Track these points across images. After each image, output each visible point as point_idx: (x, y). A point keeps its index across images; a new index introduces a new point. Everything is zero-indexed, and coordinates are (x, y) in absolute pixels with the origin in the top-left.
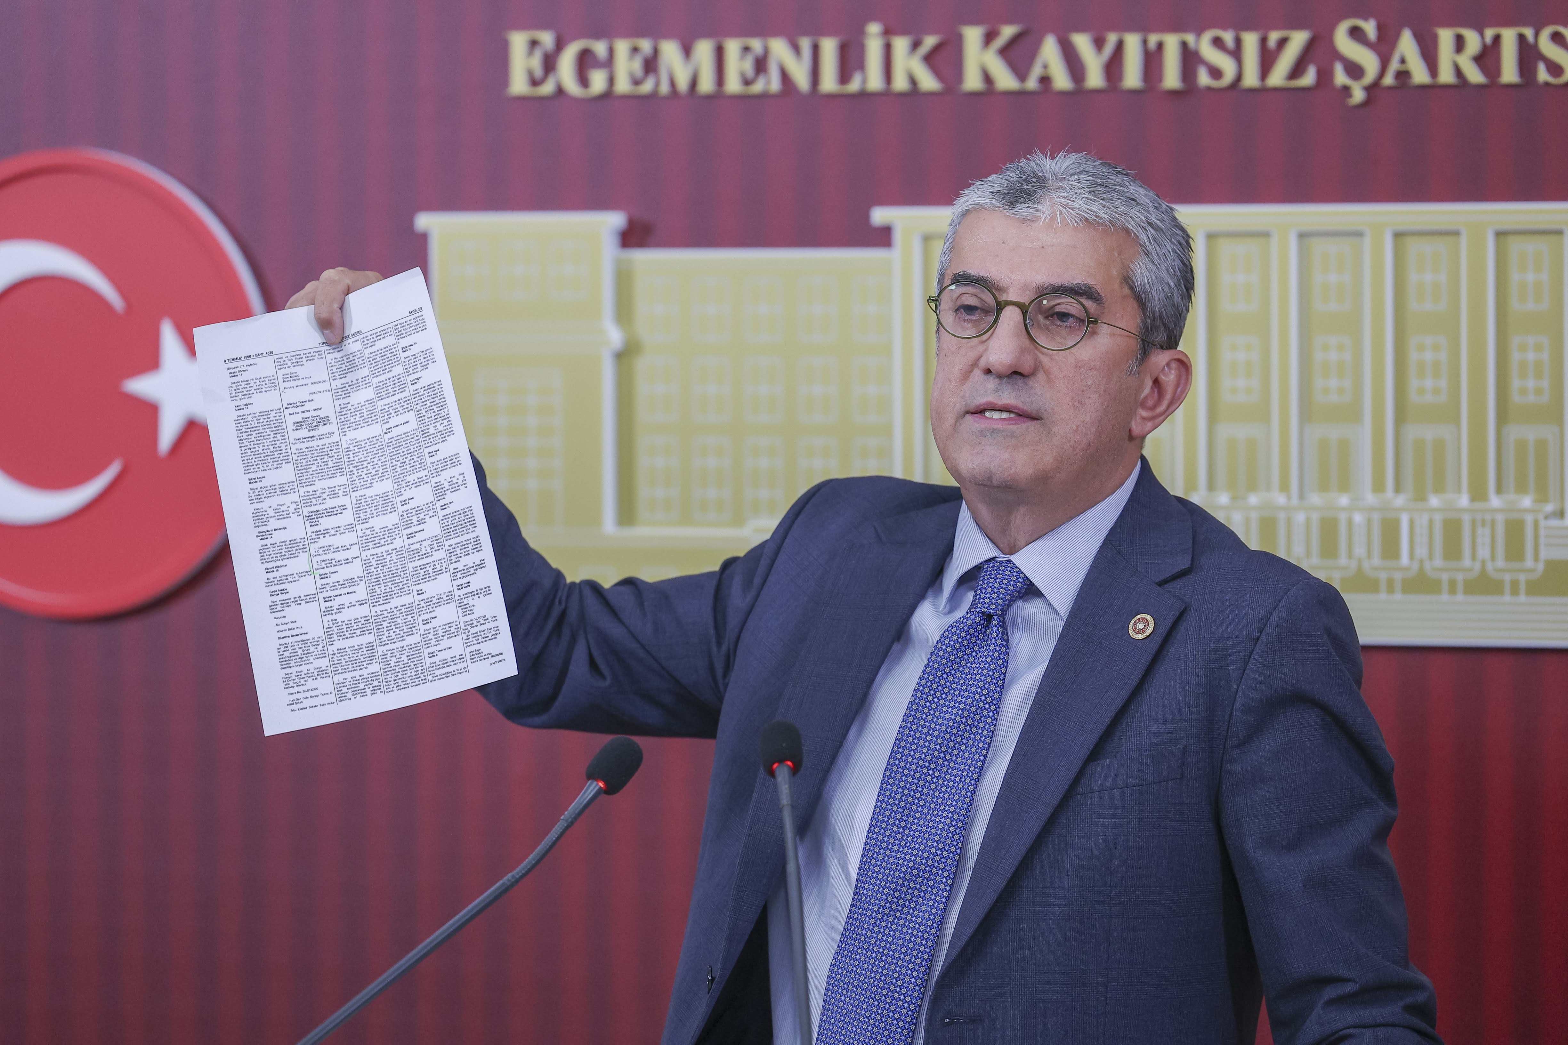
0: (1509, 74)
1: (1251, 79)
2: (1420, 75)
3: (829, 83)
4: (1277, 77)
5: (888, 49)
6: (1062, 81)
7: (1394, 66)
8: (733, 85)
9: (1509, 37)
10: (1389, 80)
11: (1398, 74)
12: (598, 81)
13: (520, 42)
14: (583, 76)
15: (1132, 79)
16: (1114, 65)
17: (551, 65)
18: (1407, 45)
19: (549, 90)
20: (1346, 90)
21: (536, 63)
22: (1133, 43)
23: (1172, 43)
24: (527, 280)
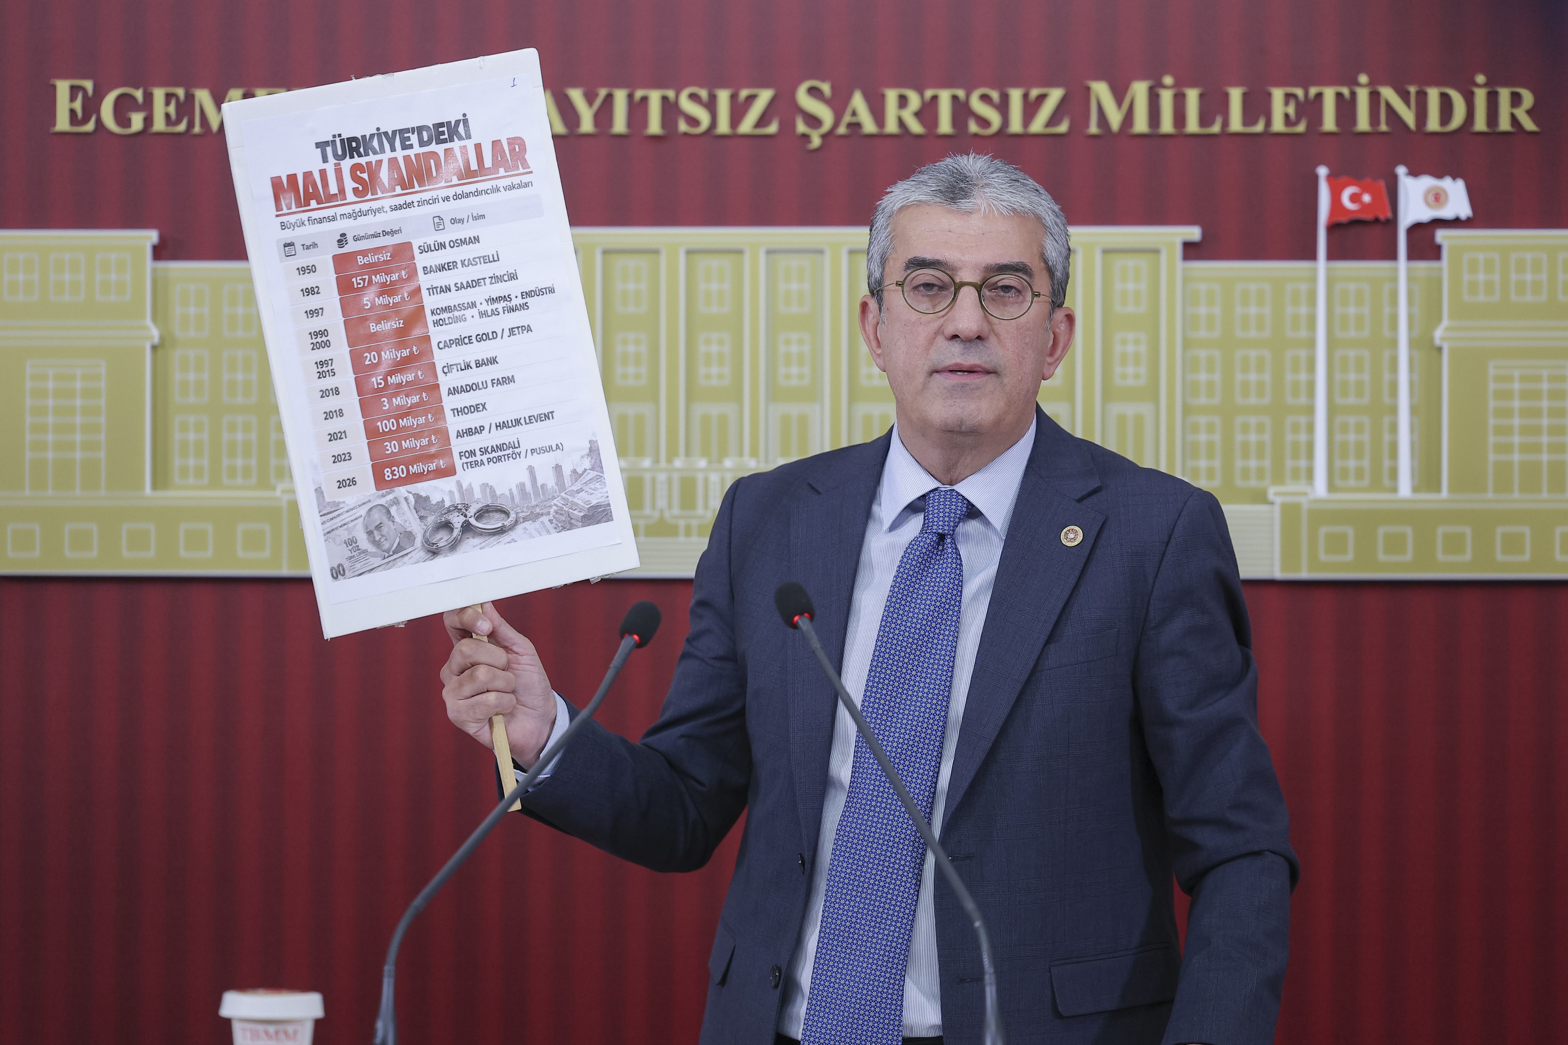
0: (945, 126)
1: (723, 127)
2: (869, 126)
4: (747, 126)
6: (557, 127)
7: (847, 118)
9: (945, 97)
10: (842, 130)
11: (850, 125)
12: (137, 121)
13: (63, 87)
14: (122, 119)
15: (620, 125)
16: (604, 114)
17: (92, 106)
18: (858, 101)
19: (90, 127)
20: (806, 137)
21: (78, 105)
22: (620, 97)
23: (655, 97)
24: (75, 286)
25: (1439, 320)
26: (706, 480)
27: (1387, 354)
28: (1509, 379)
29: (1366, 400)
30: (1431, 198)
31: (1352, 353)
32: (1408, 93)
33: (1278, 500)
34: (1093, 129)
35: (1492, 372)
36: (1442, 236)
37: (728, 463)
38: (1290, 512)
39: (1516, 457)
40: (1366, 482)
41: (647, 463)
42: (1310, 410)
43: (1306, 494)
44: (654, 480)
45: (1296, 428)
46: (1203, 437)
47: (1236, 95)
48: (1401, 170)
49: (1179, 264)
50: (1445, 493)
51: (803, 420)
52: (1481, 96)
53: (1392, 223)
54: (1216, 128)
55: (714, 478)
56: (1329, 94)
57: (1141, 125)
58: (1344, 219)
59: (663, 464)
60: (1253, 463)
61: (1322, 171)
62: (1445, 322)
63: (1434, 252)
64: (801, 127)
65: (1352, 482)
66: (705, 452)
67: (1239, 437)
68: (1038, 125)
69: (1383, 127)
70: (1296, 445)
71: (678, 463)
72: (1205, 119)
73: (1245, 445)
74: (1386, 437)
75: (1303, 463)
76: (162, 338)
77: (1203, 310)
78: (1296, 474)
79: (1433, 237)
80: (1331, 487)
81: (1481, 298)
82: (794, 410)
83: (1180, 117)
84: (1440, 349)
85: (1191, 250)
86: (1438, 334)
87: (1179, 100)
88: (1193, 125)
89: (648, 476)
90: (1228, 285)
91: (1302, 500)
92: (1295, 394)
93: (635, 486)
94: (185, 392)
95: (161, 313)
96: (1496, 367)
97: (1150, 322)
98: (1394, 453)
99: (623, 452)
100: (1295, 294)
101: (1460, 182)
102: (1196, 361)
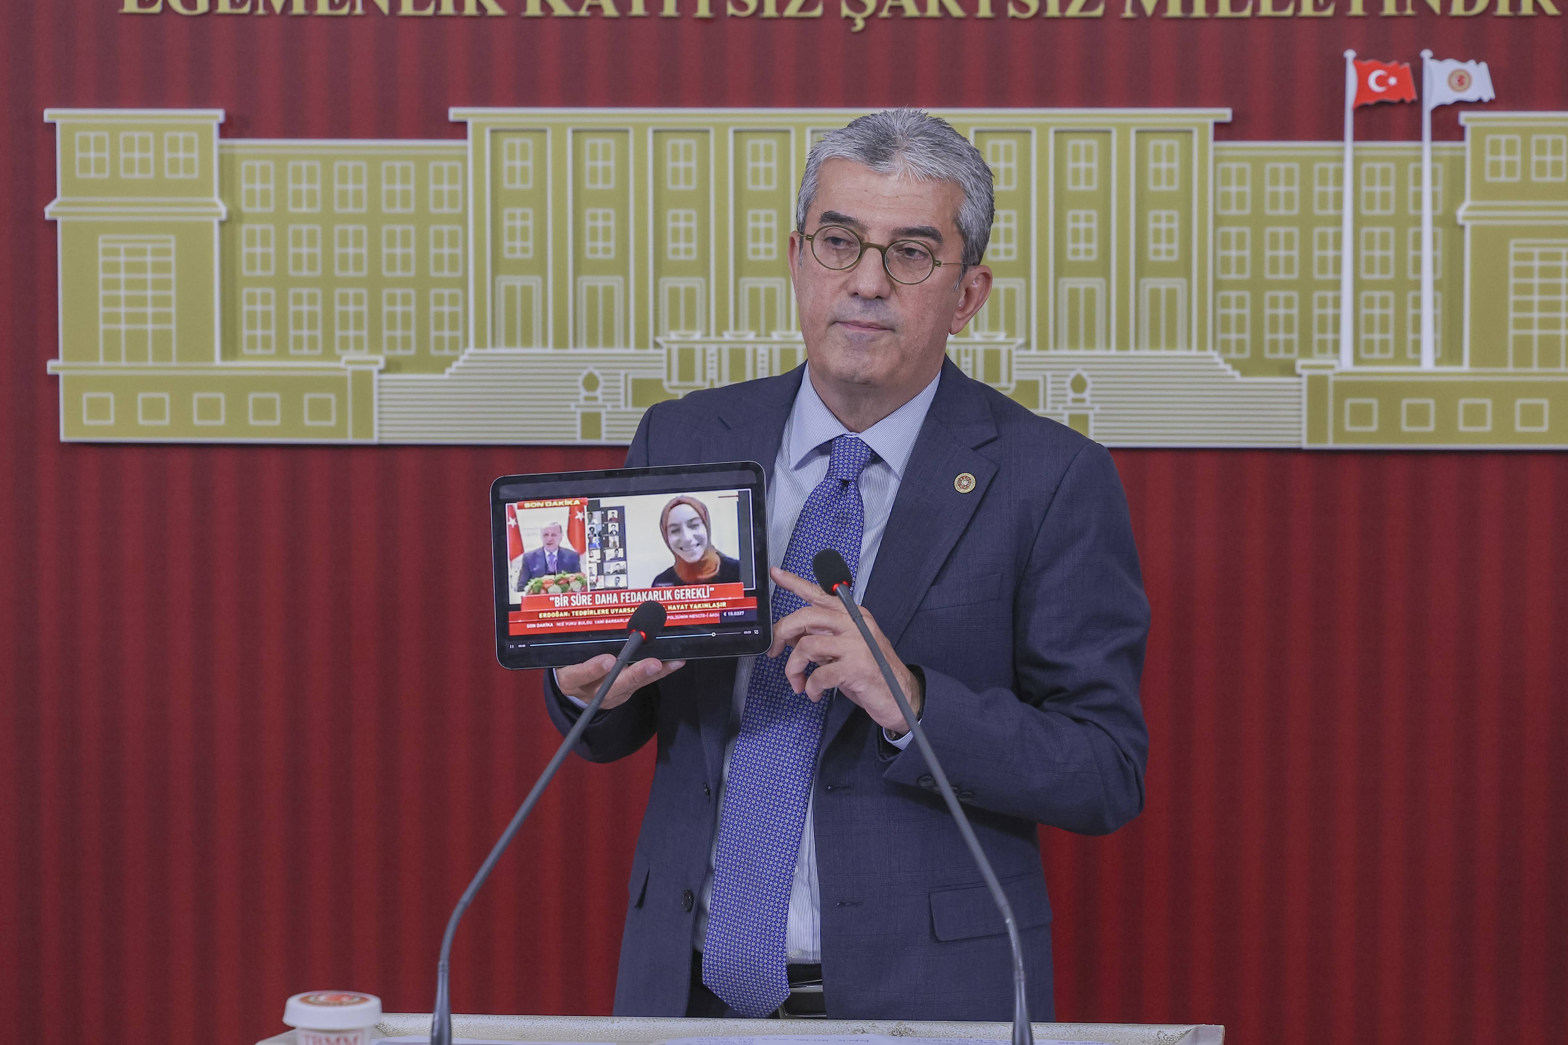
0: (985, 10)
1: (770, 10)
2: (912, 9)
3: (408, 8)
4: (793, 10)
6: (610, 10)
7: (889, 2)
8: (323, 8)
10: (885, 13)
11: (891, 8)
12: (203, 4)
15: (670, 8)
19: (157, 8)
20: (850, 20)
24: (144, 164)
25: (1462, 199)
26: (755, 351)
27: (1411, 231)
28: (1529, 257)
29: (1391, 276)
30: (1455, 81)
31: (1378, 230)
33: (1306, 373)
34: (1128, 13)
35: (1512, 250)
36: (1464, 117)
37: (775, 336)
38: (1317, 385)
39: (1536, 332)
40: (1390, 355)
41: (697, 335)
42: (1337, 285)
43: (1331, 367)
44: (704, 351)
46: (1233, 311)
48: (1426, 54)
49: (1211, 144)
50: (1466, 367)
53: (1417, 104)
54: (1247, 12)
55: (762, 350)
57: (1174, 9)
58: (1371, 102)
59: (713, 337)
60: (1281, 336)
61: (1350, 55)
62: (1468, 203)
63: (1458, 133)
64: (845, 11)
65: (1377, 355)
66: (754, 324)
67: (1268, 311)
68: (1073, 9)
69: (1409, 12)
70: (1323, 319)
71: (727, 336)
72: (1235, 4)
73: (1274, 319)
74: (1411, 311)
75: (1330, 336)
76: (229, 214)
77: (1233, 189)
78: (1322, 347)
79: (1456, 118)
80: (1357, 360)
81: (1503, 178)
84: (1462, 227)
85: (1222, 131)
86: (1461, 213)
88: (1224, 9)
89: (698, 348)
90: (1258, 163)
91: (1329, 372)
92: (1323, 269)
93: (687, 357)
94: (252, 266)
95: (228, 189)
96: (1516, 245)
97: (1183, 200)
98: (1417, 327)
99: (674, 324)
100: (1323, 173)
101: (1484, 66)
102: (1226, 237)
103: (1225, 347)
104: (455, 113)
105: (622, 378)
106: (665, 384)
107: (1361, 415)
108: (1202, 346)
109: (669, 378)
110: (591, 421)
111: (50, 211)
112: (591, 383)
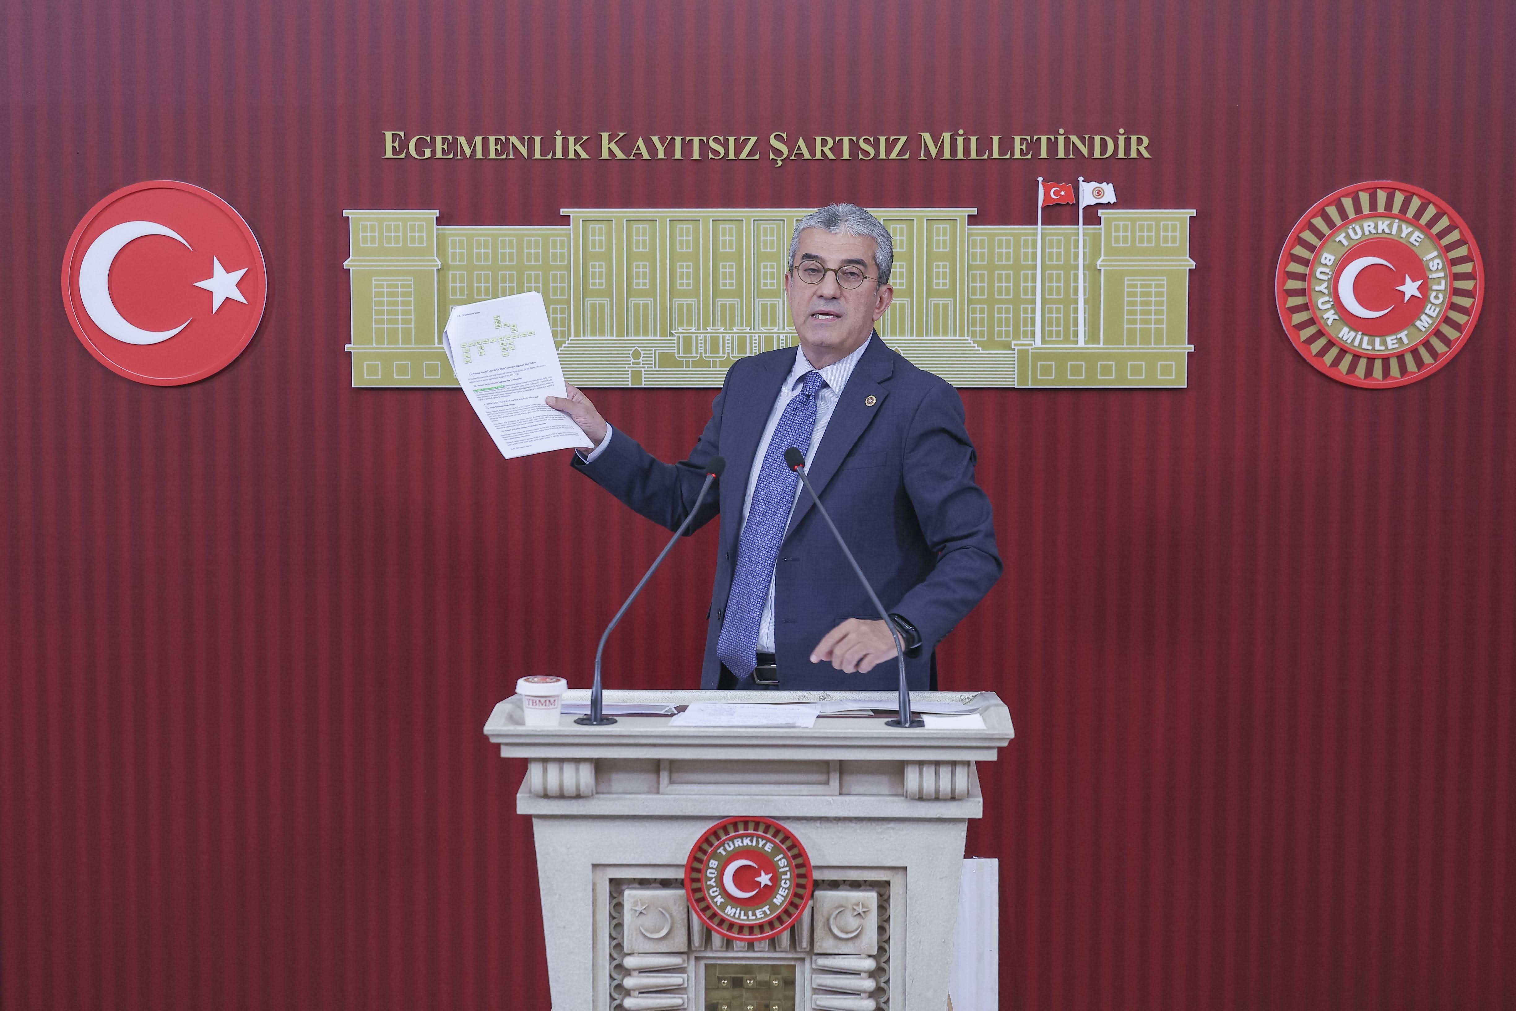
0: (846, 156)
1: (732, 156)
2: (807, 156)
3: (537, 155)
4: (743, 156)
5: (565, 141)
6: (646, 156)
7: (795, 151)
8: (492, 155)
9: (846, 140)
10: (793, 157)
11: (797, 155)
12: (428, 153)
13: (389, 135)
14: (419, 150)
15: (678, 155)
16: (670, 149)
17: (404, 145)
18: (801, 142)
19: (403, 156)
20: (774, 161)
21: (396, 145)
22: (678, 140)
23: (696, 140)
24: (397, 239)
25: (1100, 256)
26: (724, 338)
27: (1073, 273)
28: (1135, 286)
29: (1062, 297)
30: (1096, 193)
31: (1055, 272)
32: (1085, 137)
33: (1017, 348)
34: (922, 157)
35: (1126, 283)
36: (1100, 212)
37: (735, 329)
38: (1023, 354)
39: (1138, 326)
40: (1062, 338)
41: (693, 329)
42: (1034, 301)
43: (1031, 345)
44: (697, 338)
45: (1026, 311)
46: (978, 316)
47: (996, 139)
48: (1081, 179)
49: (966, 227)
50: (1101, 345)
51: (773, 307)
52: (1122, 140)
53: (1076, 205)
54: (985, 156)
55: (728, 337)
56: (1044, 139)
57: (947, 155)
58: (1051, 204)
59: (701, 330)
60: (1004, 329)
61: (1040, 179)
62: (1102, 258)
63: (1097, 221)
64: (772, 156)
65: (1054, 338)
66: (723, 323)
67: (996, 316)
68: (893, 155)
69: (1071, 156)
70: (1025, 319)
71: (709, 329)
72: (979, 152)
73: (1000, 320)
74: (1072, 316)
75: (1029, 328)
76: (442, 265)
77: (978, 251)
78: (1025, 335)
79: (1096, 213)
80: (1044, 341)
81: (1121, 245)
82: (769, 302)
83: (967, 151)
84: (1099, 271)
85: (972, 220)
86: (1099, 263)
87: (967, 142)
88: (973, 155)
89: (693, 336)
90: (991, 237)
91: (1030, 348)
92: (1026, 293)
93: (688, 341)
94: (454, 294)
95: (441, 252)
96: (1128, 280)
97: (951, 257)
98: (1076, 324)
99: (681, 323)
100: (1026, 241)
101: (1111, 185)
102: (974, 277)
103: (974, 335)
104: (563, 211)
105: (653, 352)
106: (676, 355)
107: (1046, 370)
108: (962, 334)
109: (678, 353)
110: (636, 375)
111: (346, 264)
112: (637, 355)
